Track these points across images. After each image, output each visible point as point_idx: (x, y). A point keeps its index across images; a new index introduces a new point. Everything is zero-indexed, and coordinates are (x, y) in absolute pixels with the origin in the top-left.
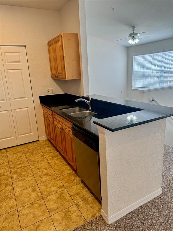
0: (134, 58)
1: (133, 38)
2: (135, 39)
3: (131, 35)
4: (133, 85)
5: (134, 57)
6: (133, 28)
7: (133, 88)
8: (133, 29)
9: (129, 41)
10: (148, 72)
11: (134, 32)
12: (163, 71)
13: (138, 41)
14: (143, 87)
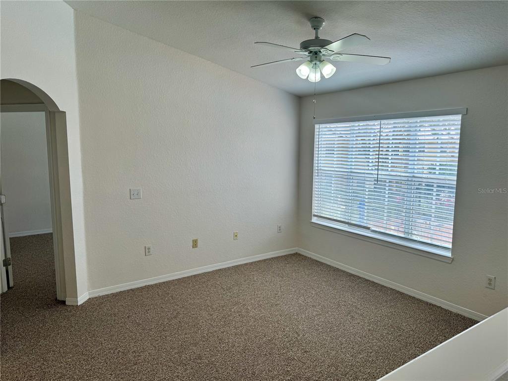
0: (317, 130)
1: (315, 57)
2: (321, 61)
3: (305, 46)
4: (315, 211)
5: (317, 126)
6: (315, 21)
7: (314, 220)
8: (316, 28)
9: (297, 70)
10: (363, 175)
11: (317, 37)
12: (414, 179)
13: (332, 70)
14: (347, 221)
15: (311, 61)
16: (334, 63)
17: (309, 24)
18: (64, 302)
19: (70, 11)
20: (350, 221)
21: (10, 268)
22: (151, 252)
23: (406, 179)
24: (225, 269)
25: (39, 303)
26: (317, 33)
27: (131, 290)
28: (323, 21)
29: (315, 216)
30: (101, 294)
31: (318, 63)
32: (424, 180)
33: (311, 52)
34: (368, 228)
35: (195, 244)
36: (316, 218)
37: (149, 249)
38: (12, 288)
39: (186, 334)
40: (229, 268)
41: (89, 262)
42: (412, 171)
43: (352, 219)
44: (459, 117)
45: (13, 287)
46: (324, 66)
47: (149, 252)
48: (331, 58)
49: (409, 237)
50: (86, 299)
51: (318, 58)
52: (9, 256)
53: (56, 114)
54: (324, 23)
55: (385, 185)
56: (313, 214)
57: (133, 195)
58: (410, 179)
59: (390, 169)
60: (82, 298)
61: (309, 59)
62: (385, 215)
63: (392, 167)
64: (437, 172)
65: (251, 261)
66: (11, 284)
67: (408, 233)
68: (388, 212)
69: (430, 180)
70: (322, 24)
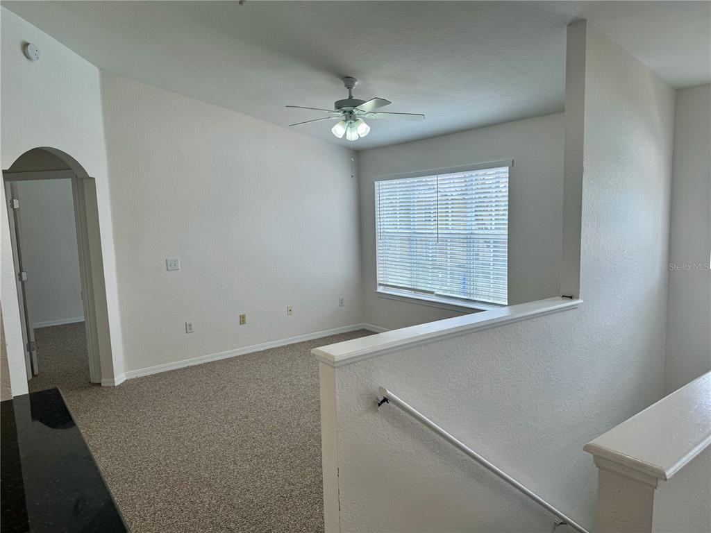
1: (350, 117)
2: (355, 120)
3: (339, 105)
4: (380, 279)
6: (348, 81)
7: (380, 289)
8: (349, 87)
9: (333, 130)
10: (424, 235)
11: (351, 97)
12: (472, 236)
13: (367, 128)
14: (413, 287)
15: (346, 121)
16: (368, 122)
17: (343, 84)
18: (100, 384)
19: (97, 71)
20: (415, 287)
21: (34, 353)
22: (193, 329)
23: (465, 236)
24: (279, 348)
25: (71, 386)
26: (350, 93)
27: (172, 371)
28: (356, 80)
29: (380, 285)
30: (139, 376)
31: (353, 122)
32: (481, 237)
33: (345, 112)
34: (432, 293)
35: (243, 320)
36: (382, 287)
37: (190, 325)
38: (36, 376)
39: (232, 402)
40: (283, 347)
41: (126, 340)
42: (470, 227)
43: (419, 284)
44: (506, 169)
45: (39, 374)
46: (358, 126)
47: (190, 329)
48: (366, 116)
49: (472, 298)
50: (122, 381)
51: (352, 117)
52: (33, 339)
53: (84, 180)
54: (356, 83)
55: (447, 245)
56: (378, 283)
57: (170, 266)
58: (469, 236)
59: (450, 227)
60: (120, 378)
61: (344, 118)
62: (449, 276)
63: (452, 224)
64: (493, 227)
65: (309, 339)
66: (36, 372)
67: (470, 294)
68: (451, 274)
69: (486, 237)
70: (354, 84)
